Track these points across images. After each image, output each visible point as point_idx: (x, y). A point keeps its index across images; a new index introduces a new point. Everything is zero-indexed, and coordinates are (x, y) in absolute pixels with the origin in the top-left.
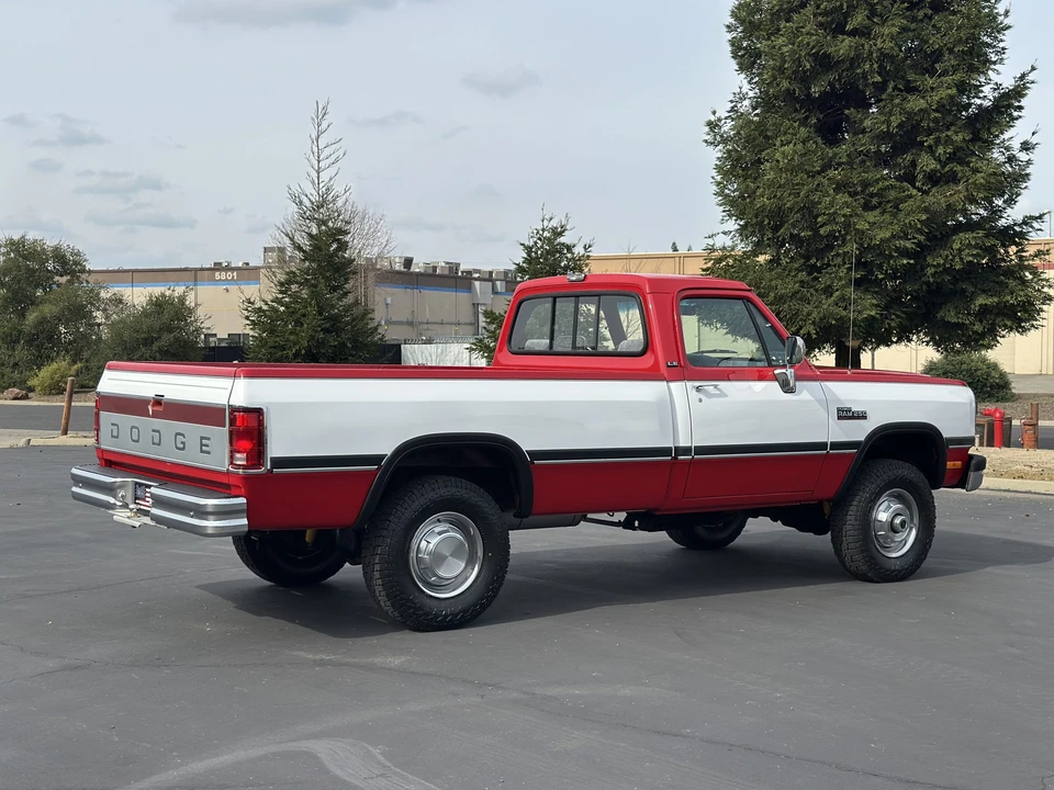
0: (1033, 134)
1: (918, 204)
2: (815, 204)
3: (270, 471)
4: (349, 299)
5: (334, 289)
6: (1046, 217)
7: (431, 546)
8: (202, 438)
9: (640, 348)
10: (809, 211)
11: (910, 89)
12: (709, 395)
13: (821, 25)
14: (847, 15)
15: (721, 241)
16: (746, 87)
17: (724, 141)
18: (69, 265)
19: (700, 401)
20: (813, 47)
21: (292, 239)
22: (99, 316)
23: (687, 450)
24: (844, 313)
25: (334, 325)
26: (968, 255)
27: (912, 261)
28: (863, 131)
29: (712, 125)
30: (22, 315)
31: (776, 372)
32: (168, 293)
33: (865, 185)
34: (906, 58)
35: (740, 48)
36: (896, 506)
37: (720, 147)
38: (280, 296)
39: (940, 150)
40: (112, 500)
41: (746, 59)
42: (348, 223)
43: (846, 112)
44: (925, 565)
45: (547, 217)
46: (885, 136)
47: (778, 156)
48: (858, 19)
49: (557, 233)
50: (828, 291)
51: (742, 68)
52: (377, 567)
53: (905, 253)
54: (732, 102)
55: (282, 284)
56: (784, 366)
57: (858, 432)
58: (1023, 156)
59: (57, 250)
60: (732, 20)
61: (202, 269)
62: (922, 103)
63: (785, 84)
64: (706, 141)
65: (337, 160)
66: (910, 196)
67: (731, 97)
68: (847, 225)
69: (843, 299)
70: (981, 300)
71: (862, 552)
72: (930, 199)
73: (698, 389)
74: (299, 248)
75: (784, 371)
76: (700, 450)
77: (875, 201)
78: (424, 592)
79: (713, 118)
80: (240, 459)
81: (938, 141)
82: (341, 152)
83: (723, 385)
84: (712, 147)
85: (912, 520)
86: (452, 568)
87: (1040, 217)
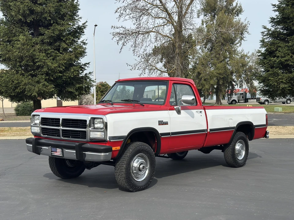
0: (86, 40)
1: (63, 58)
6: (90, 64)
10: (32, 58)
11: (58, 24)
20: (29, 7)
26: (75, 73)
27: (62, 75)
33: (46, 50)
39: (68, 41)
46: (51, 37)
53: (61, 72)
58: (84, 46)
62: (62, 28)
63: (20, 17)
66: (59, 55)
68: (44, 63)
69: (44, 85)
70: (78, 86)
77: (49, 55)
81: (66, 39)
87: (89, 63)
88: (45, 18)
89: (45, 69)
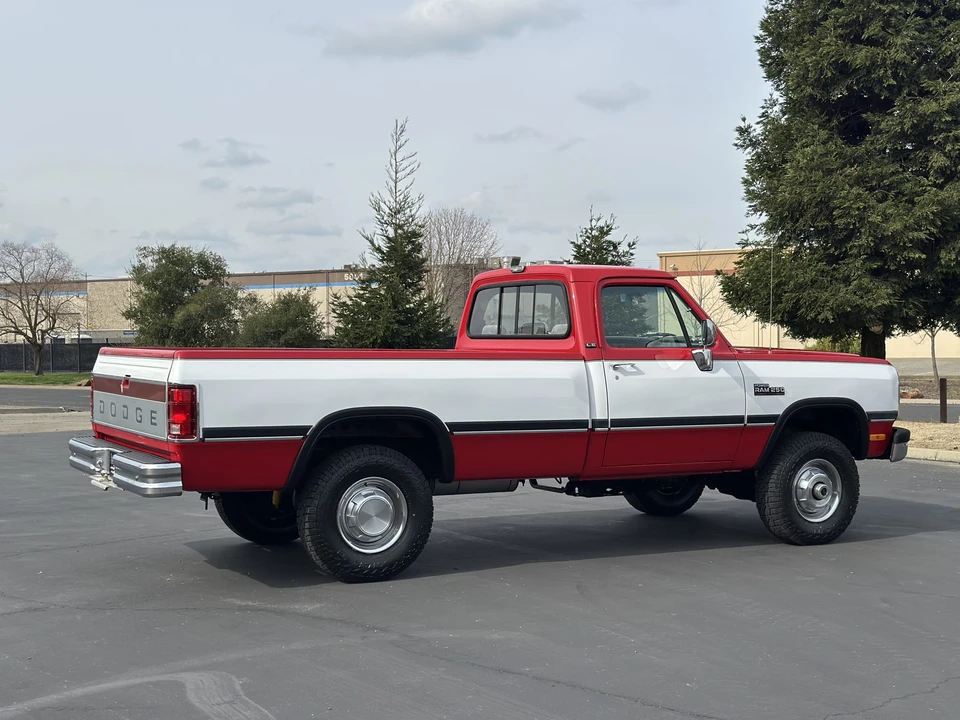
2: (831, 198)
3: (202, 440)
4: (424, 294)
5: (410, 285)
7: (357, 507)
8: (152, 412)
9: (564, 332)
10: (825, 205)
11: (924, 93)
12: (626, 373)
13: (841, 36)
14: (863, 26)
15: (752, 236)
16: (776, 95)
17: (754, 144)
18: (212, 269)
19: (617, 378)
20: (833, 56)
21: (372, 242)
22: (237, 314)
23: (603, 423)
24: (859, 302)
25: (409, 318)
27: (924, 256)
28: (880, 132)
29: (742, 131)
30: (171, 314)
31: (694, 352)
32: (293, 293)
33: (883, 177)
34: (919, 64)
35: (769, 57)
36: (819, 475)
37: (749, 149)
38: (362, 292)
39: (949, 147)
40: (92, 467)
41: (774, 68)
42: (422, 226)
43: (864, 115)
44: (850, 530)
45: (596, 217)
46: (904, 136)
47: (798, 156)
48: (873, 30)
49: (604, 231)
50: (847, 280)
51: (770, 76)
52: (307, 525)
53: (920, 245)
54: (763, 107)
55: (363, 282)
56: (702, 347)
57: (777, 406)
59: (201, 255)
60: (761, 32)
61: (333, 271)
62: (933, 106)
63: (809, 90)
64: (736, 145)
65: (412, 171)
66: (925, 191)
67: (763, 104)
68: (861, 219)
69: (860, 287)
71: (784, 516)
72: (943, 194)
73: (615, 368)
74: (379, 250)
75: (701, 351)
76: (616, 422)
77: (891, 196)
78: (351, 548)
79: (742, 125)
80: (175, 430)
81: (946, 139)
82: (416, 165)
83: (639, 364)
84: (741, 150)
85: (835, 487)
86: (377, 527)
88: (880, 81)
89: (864, 240)
